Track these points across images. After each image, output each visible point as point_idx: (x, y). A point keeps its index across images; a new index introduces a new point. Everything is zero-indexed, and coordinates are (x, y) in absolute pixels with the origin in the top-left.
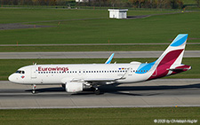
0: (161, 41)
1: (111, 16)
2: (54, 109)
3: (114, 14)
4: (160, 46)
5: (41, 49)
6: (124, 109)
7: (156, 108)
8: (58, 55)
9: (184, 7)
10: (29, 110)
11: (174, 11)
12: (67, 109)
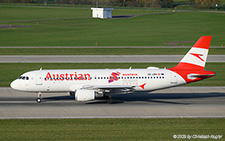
0: (154, 45)
1: (94, 16)
3: (98, 13)
4: (154, 49)
5: (20, 52)
6: (124, 119)
7: (159, 119)
8: (41, 59)
9: (174, 6)
10: (17, 120)
11: (164, 11)
12: (60, 120)
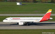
2: (5, 30)
9: (37, 2)
